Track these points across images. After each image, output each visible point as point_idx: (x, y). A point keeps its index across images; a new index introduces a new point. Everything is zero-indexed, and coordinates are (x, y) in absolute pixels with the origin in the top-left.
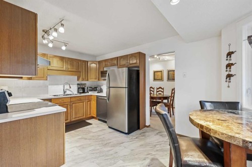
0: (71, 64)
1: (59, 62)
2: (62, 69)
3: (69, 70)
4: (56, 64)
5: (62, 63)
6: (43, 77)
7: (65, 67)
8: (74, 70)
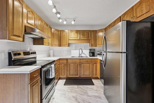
0: (83, 34)
1: (75, 34)
2: (77, 39)
3: (82, 39)
4: (73, 36)
5: (77, 34)
6: (66, 45)
7: (79, 37)
8: (85, 39)
